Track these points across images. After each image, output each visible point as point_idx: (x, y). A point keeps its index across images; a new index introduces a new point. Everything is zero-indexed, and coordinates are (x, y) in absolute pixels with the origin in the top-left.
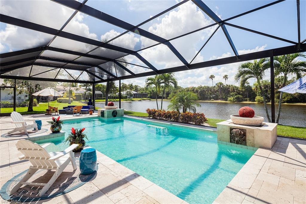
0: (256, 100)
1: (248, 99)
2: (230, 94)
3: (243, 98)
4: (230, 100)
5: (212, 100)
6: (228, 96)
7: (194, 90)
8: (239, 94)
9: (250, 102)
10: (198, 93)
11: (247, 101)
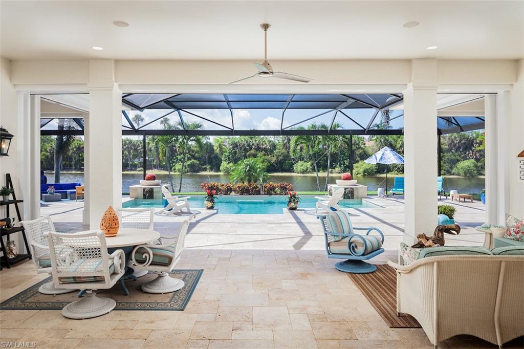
0: (221, 168)
1: (208, 167)
2: (177, 158)
3: (200, 166)
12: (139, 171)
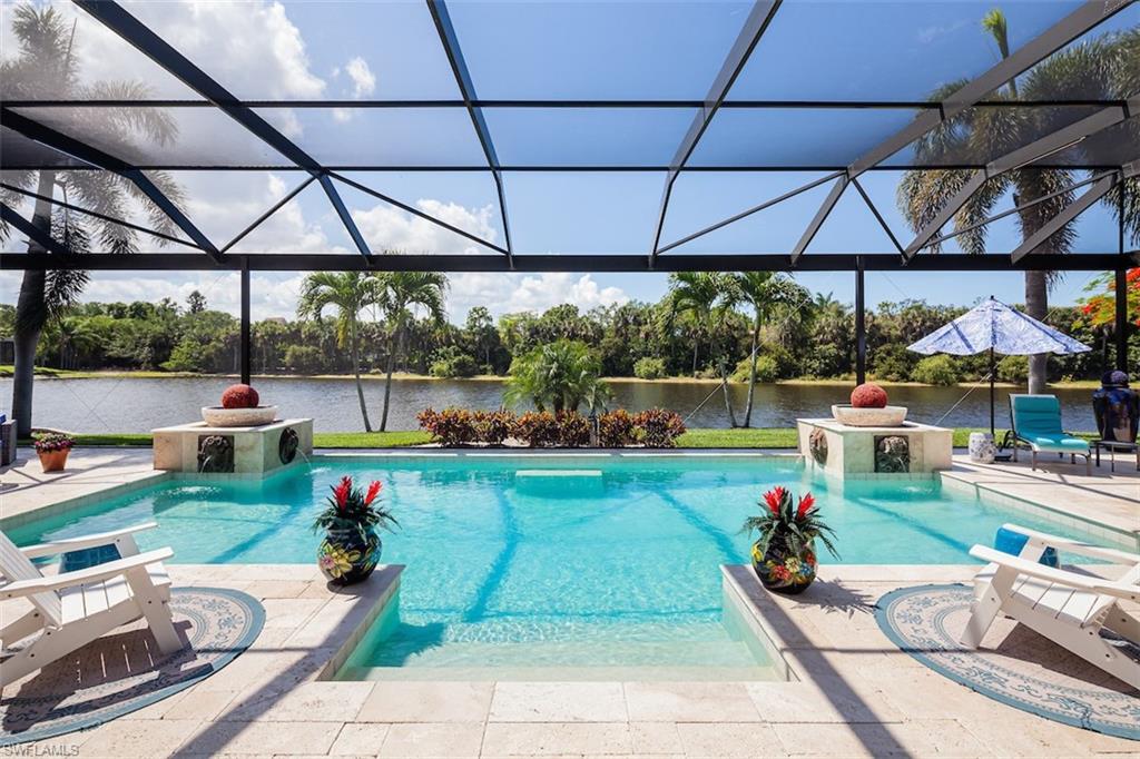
0: (511, 369)
1: (489, 367)
2: (437, 353)
3: (476, 365)
4: (440, 373)
5: (373, 371)
6: (431, 359)
7: (299, 331)
8: (464, 350)
9: (496, 378)
10: (317, 345)
11: (485, 374)
12: (373, 374)
